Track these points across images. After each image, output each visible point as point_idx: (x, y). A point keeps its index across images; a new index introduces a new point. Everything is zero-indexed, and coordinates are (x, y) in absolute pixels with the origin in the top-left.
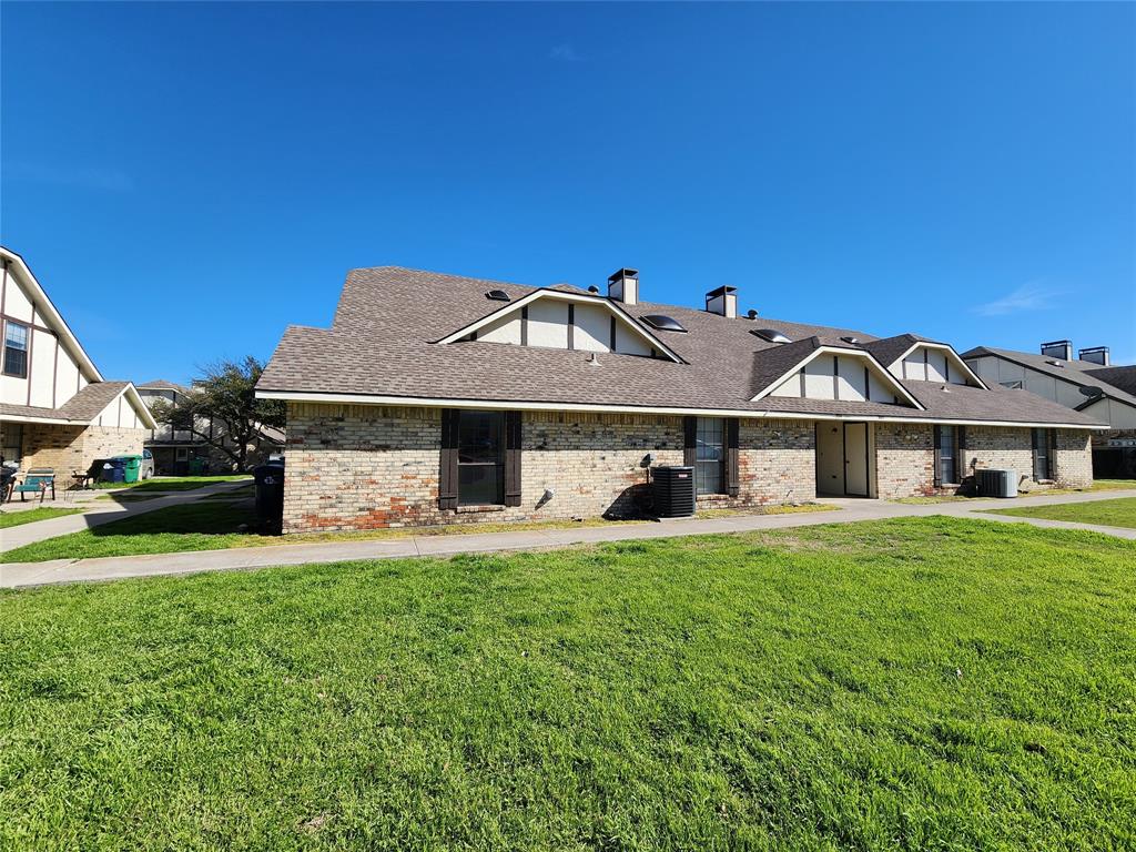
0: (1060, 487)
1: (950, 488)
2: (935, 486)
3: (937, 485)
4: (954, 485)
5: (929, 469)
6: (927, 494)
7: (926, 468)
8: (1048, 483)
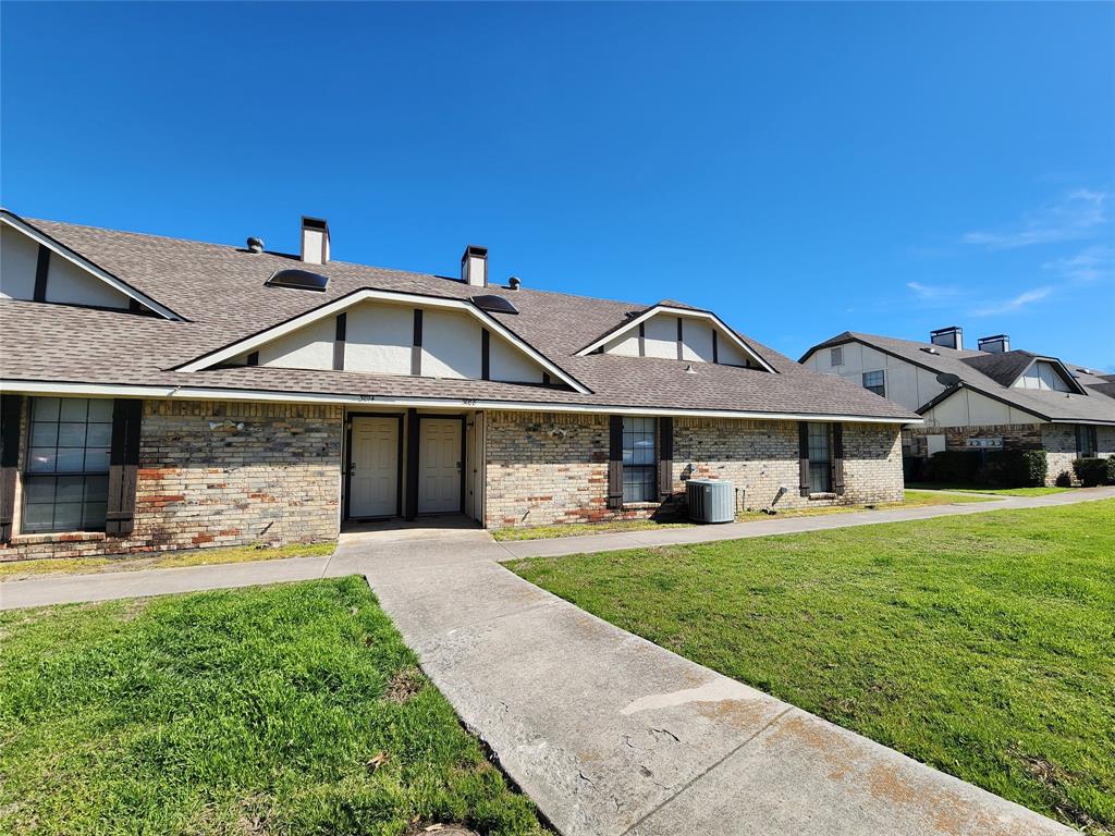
0: (849, 503)
1: (642, 509)
2: (608, 507)
3: (614, 503)
4: (647, 504)
5: (599, 481)
6: (593, 519)
7: (591, 481)
8: (826, 498)
